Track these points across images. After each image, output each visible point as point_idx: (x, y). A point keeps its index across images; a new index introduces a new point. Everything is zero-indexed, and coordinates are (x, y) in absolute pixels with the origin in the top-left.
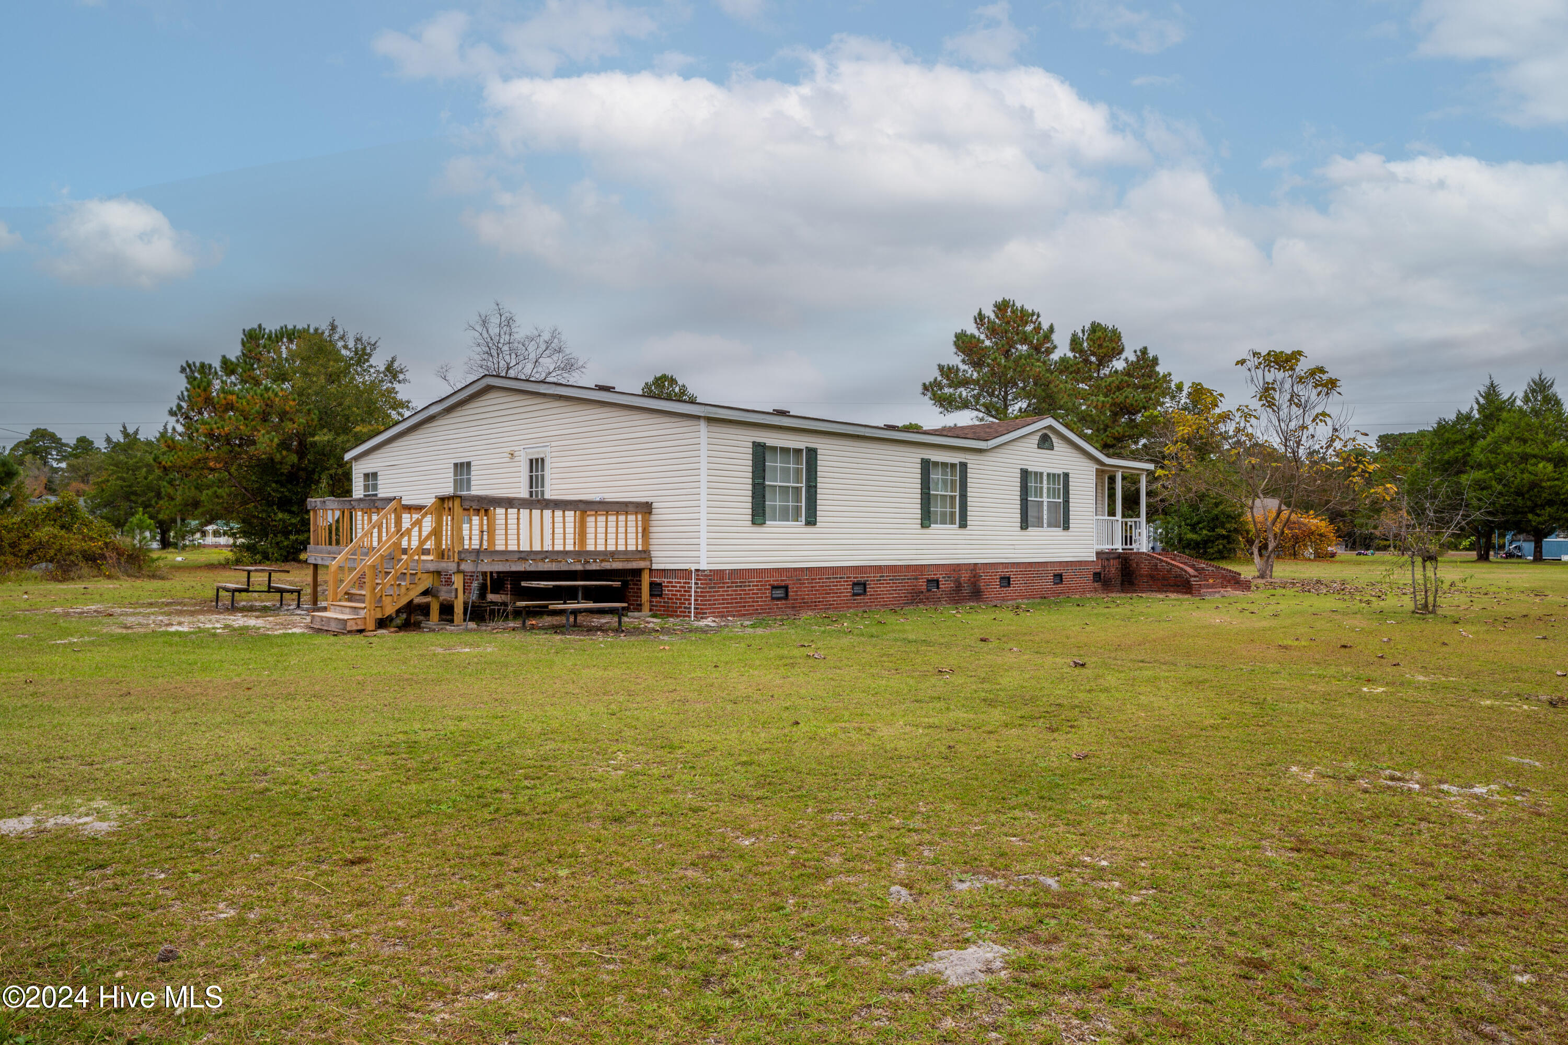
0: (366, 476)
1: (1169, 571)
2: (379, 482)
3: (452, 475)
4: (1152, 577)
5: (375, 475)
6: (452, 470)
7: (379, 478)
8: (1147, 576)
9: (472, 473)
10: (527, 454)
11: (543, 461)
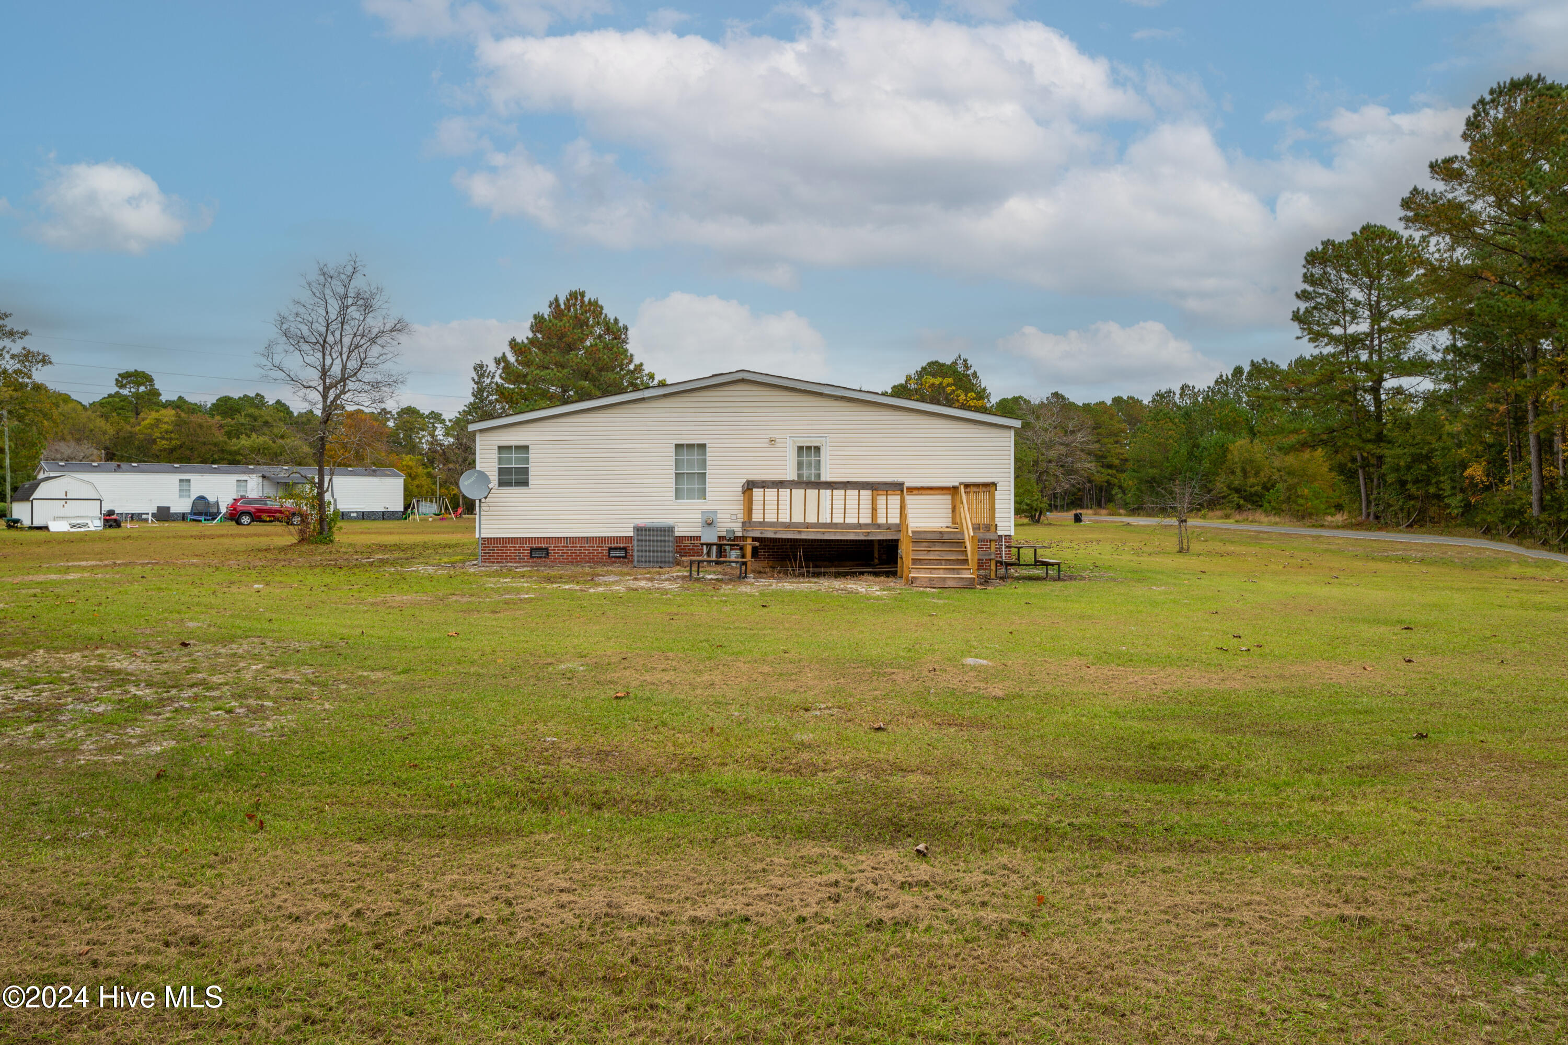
0: (504, 448)
2: (531, 456)
3: (673, 454)
5: (523, 448)
6: (673, 450)
10: (795, 442)
11: (817, 449)
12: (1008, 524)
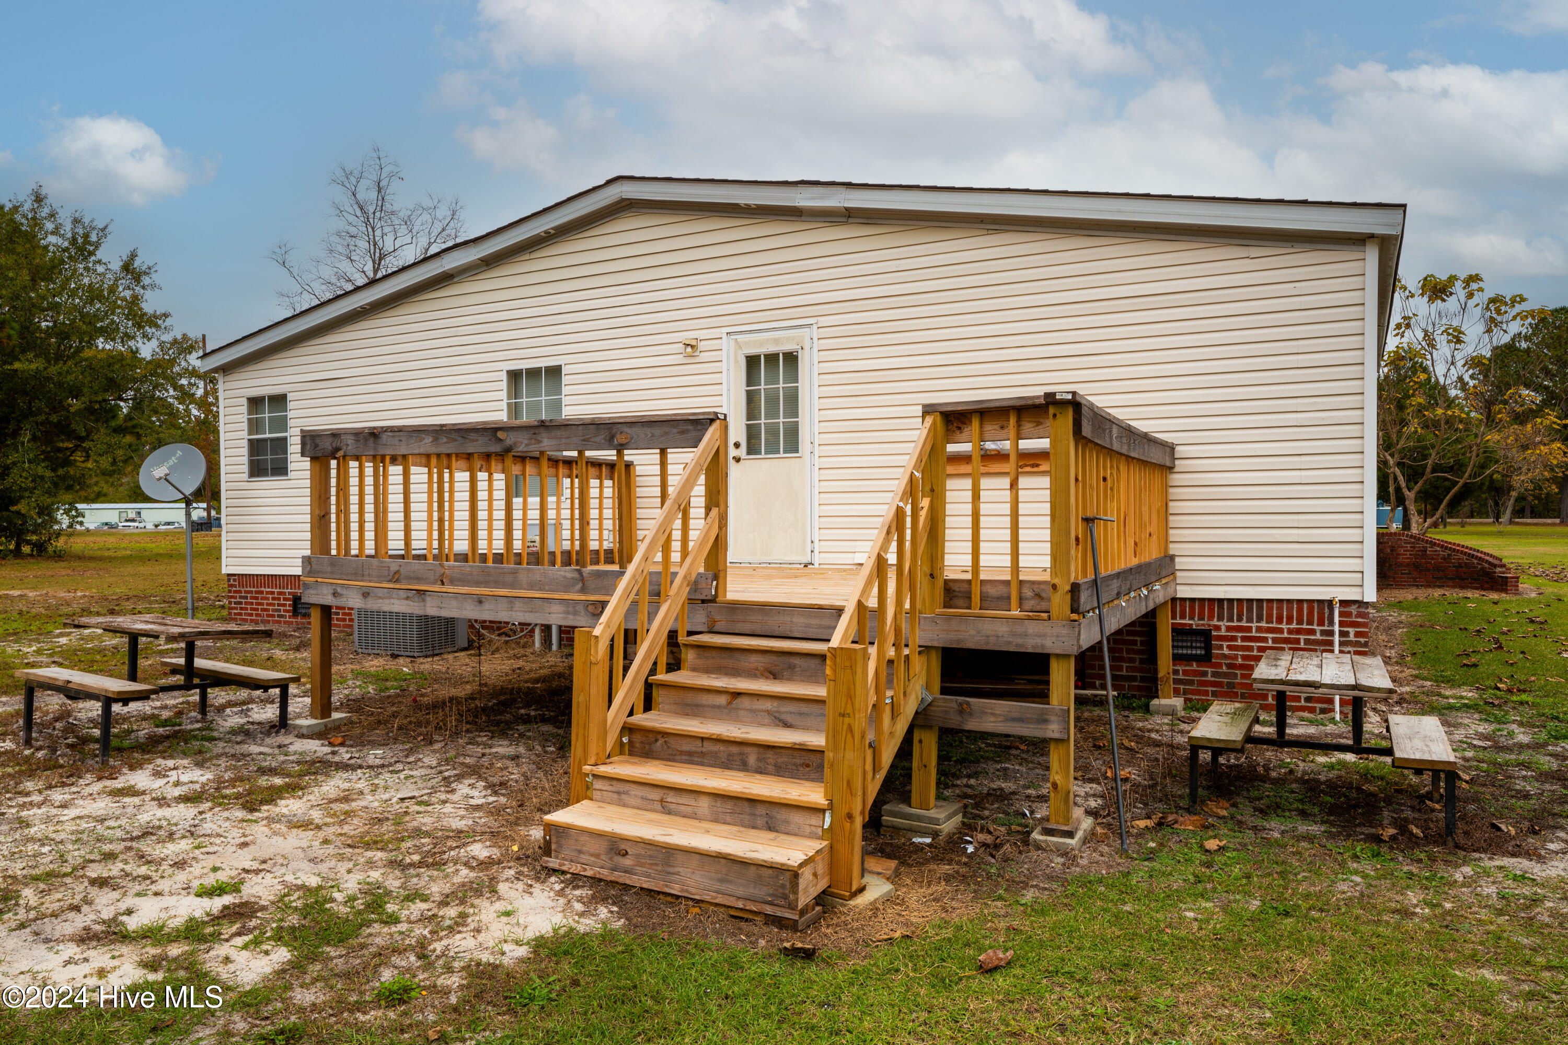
0: (255, 403)
1: (1447, 559)
2: (290, 414)
3: (504, 395)
4: (1417, 566)
5: (279, 401)
6: (504, 385)
7: (290, 405)
8: (1408, 565)
9: (565, 390)
10: (738, 345)
11: (791, 358)
12: (1354, 564)
